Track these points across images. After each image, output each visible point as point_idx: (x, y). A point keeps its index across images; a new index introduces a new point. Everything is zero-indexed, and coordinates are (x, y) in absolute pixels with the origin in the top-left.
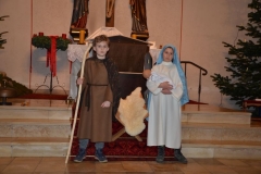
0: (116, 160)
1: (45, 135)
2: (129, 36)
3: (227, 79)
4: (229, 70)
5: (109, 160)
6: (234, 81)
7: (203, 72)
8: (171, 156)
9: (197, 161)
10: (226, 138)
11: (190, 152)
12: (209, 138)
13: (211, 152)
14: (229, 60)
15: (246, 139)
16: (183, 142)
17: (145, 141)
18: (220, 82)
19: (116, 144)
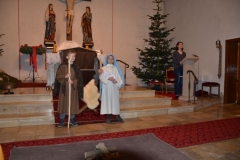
0: (83, 124)
1: (37, 111)
2: (81, 46)
3: (139, 69)
4: (141, 64)
5: (79, 124)
6: (144, 70)
7: (127, 66)
8: (114, 119)
9: (129, 120)
10: (143, 105)
11: (125, 115)
12: (134, 106)
13: (135, 114)
14: (140, 59)
15: (153, 105)
16: (121, 110)
17: (99, 111)
18: (136, 71)
19: (82, 114)
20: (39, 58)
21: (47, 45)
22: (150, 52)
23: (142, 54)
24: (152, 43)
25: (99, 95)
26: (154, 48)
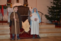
1: (3, 33)
3: (48, 16)
4: (49, 13)
6: (50, 16)
7: (42, 14)
10: (49, 31)
11: (41, 35)
12: (45, 31)
13: (46, 35)
14: (48, 11)
15: (54, 31)
19: (22, 34)
20: (4, 10)
21: (8, 5)
22: (53, 8)
23: (49, 9)
24: (54, 4)
25: (30, 26)
26: (55, 6)
